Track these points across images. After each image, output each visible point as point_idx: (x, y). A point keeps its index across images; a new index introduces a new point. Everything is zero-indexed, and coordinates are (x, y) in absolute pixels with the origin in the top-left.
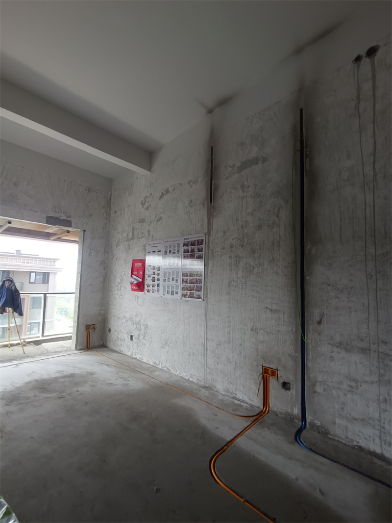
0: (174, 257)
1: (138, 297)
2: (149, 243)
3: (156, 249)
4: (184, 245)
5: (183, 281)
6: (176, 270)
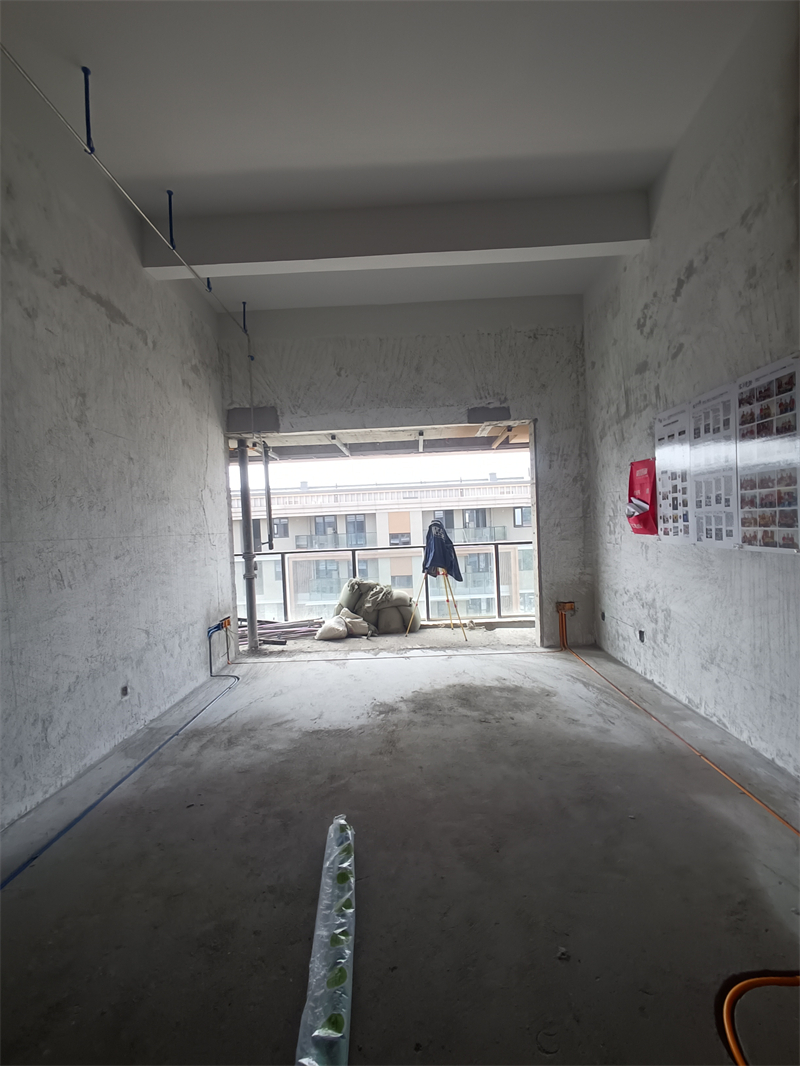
0: (716, 440)
1: (647, 547)
2: (661, 416)
3: (676, 429)
4: (741, 402)
5: (744, 502)
6: (725, 474)
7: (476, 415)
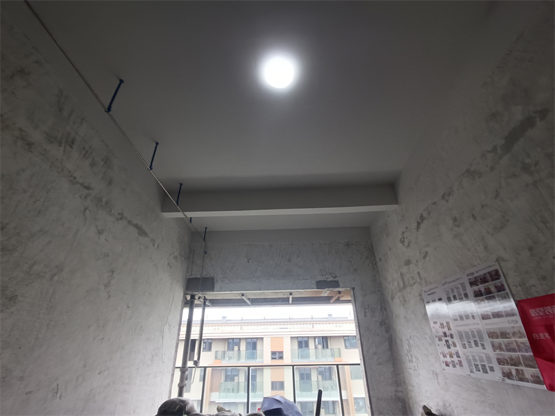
3: (436, 297)
5: (493, 346)
7: (321, 285)
